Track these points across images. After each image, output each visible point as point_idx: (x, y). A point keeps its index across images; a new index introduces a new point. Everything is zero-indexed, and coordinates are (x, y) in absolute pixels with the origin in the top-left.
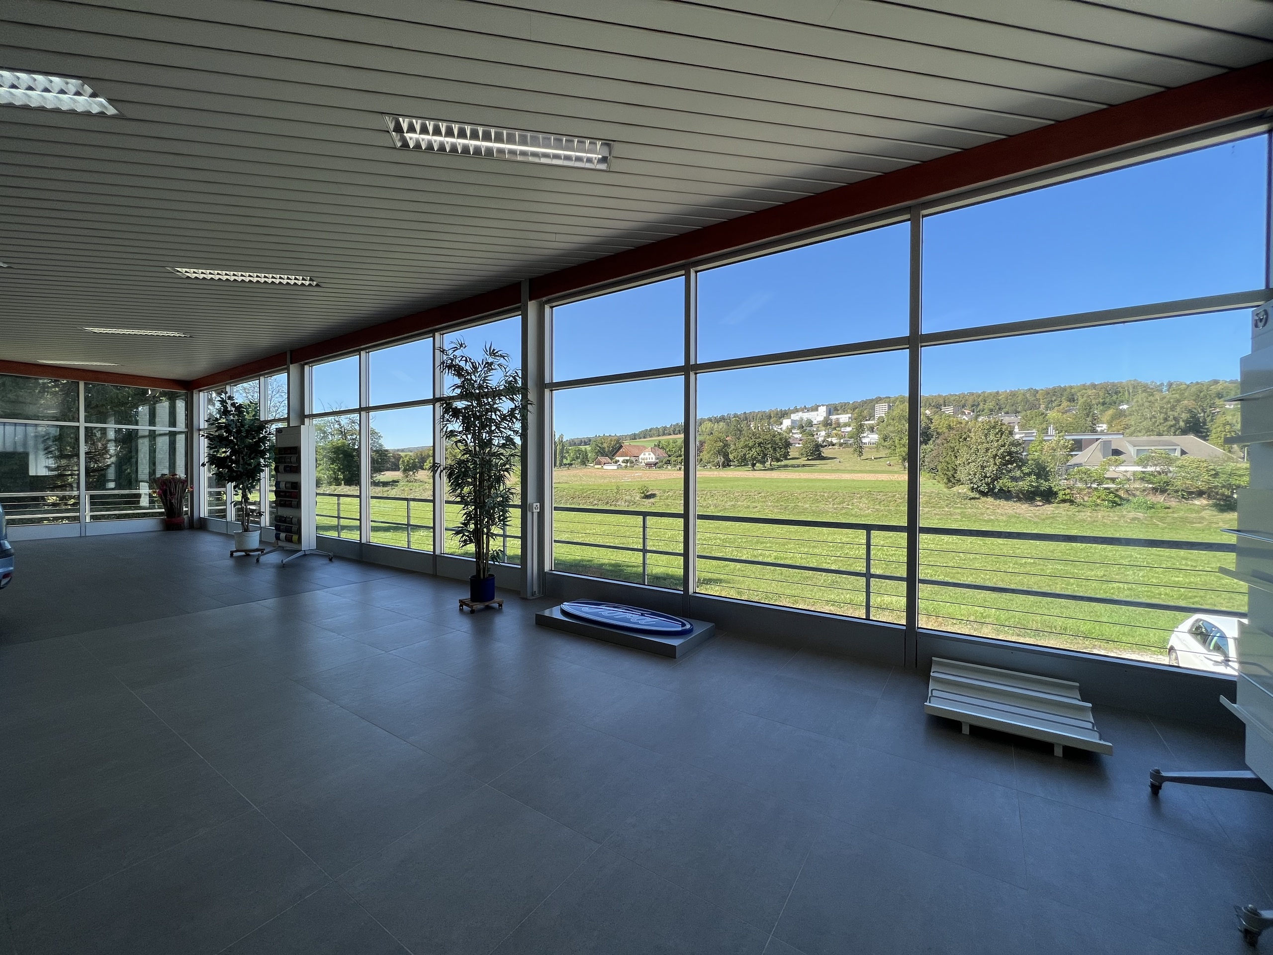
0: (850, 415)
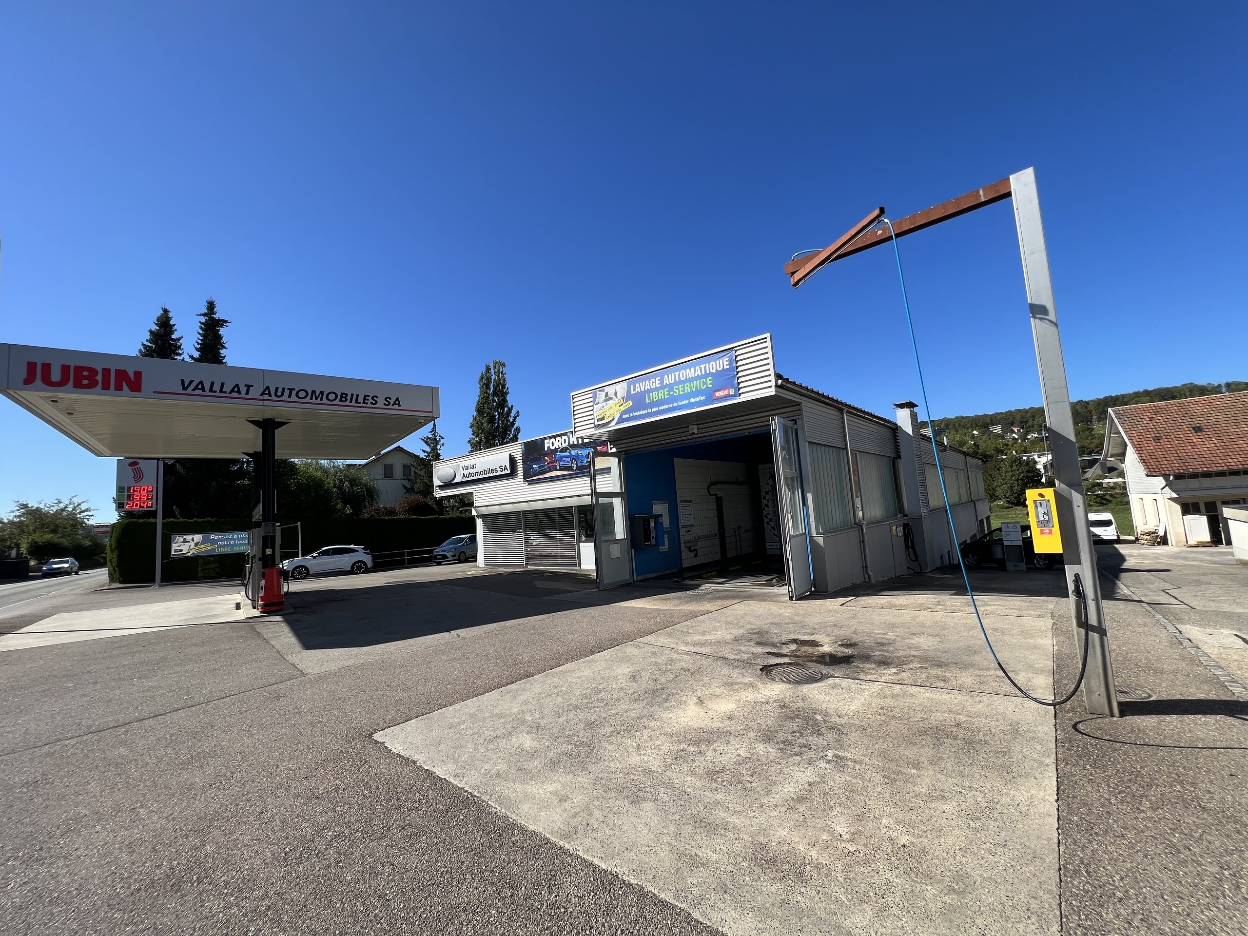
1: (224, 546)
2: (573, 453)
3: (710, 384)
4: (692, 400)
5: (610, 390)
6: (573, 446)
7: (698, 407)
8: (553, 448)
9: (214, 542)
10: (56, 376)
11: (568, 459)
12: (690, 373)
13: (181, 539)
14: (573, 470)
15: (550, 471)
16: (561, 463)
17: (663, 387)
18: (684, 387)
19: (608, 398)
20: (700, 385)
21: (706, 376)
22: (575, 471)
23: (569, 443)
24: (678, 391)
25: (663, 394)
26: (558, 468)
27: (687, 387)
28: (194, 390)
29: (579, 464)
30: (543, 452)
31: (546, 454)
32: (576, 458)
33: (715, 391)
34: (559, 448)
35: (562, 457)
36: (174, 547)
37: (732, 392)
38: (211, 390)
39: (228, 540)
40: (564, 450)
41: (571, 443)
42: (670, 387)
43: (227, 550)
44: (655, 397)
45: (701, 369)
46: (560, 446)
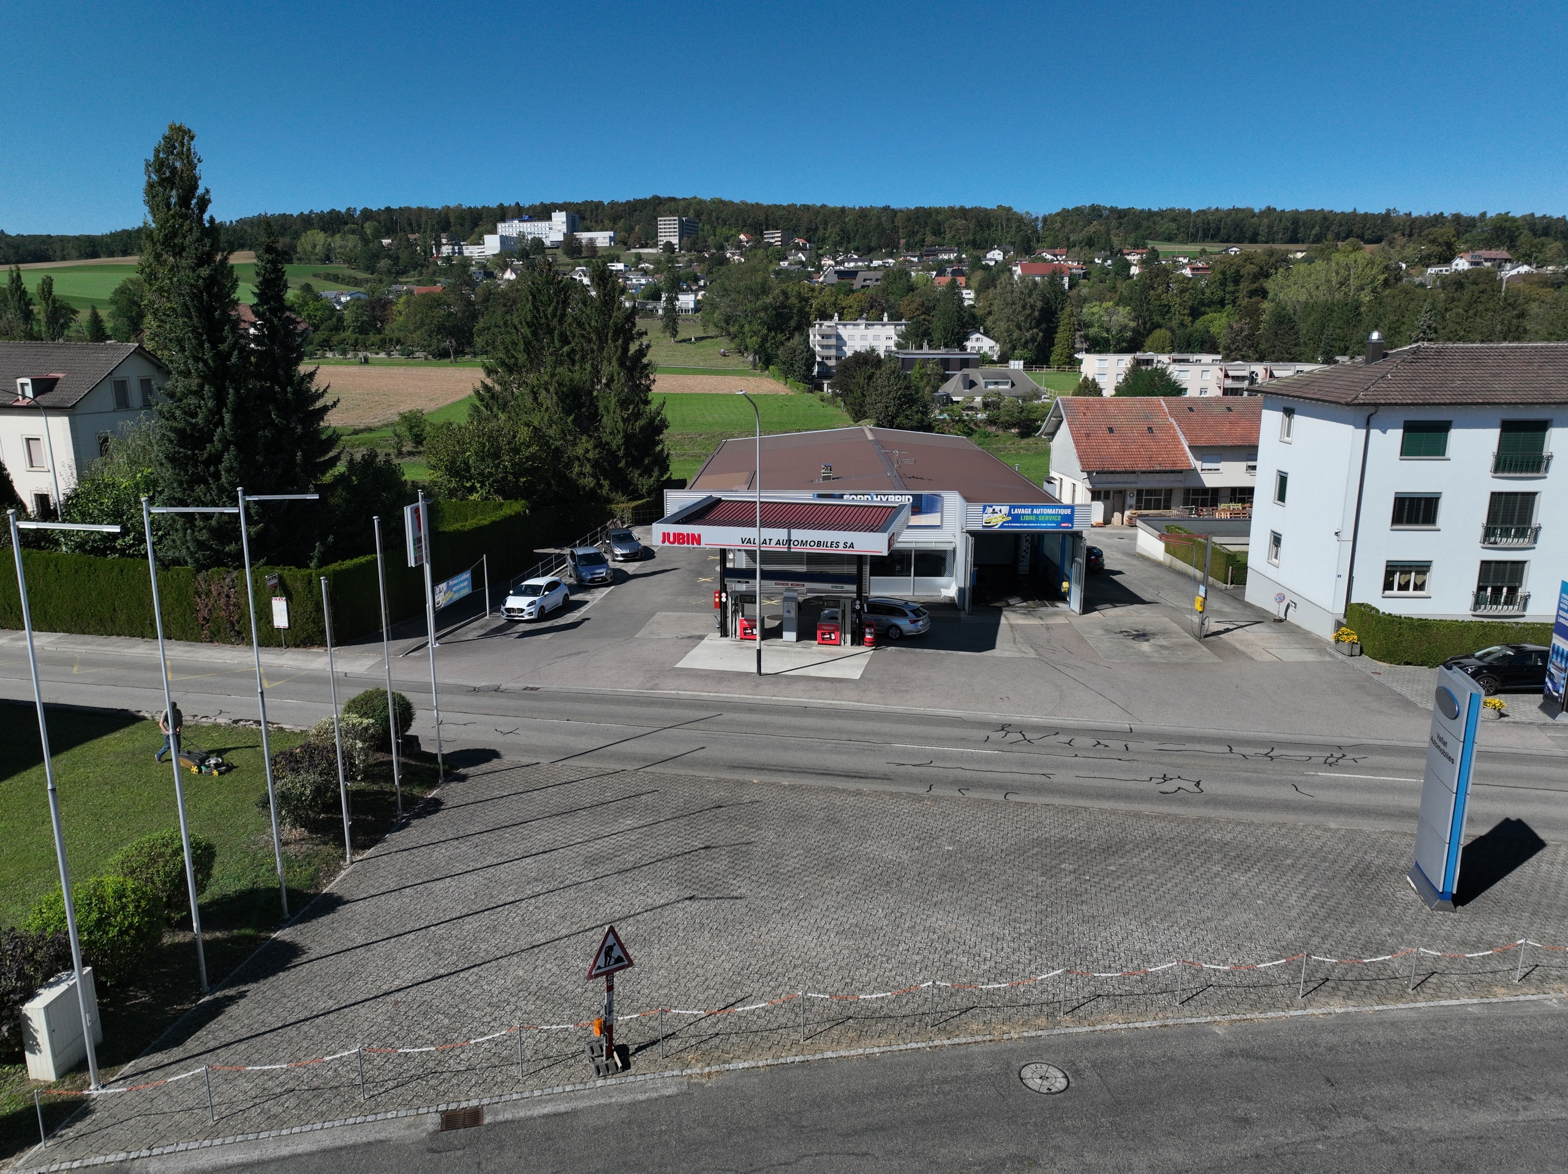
0: (611, 234)
1: (456, 592)
3: (1060, 519)
4: (1047, 525)
5: (997, 508)
7: (1050, 528)
9: (451, 589)
12: (1049, 511)
13: (438, 590)
17: (1032, 514)
18: (1044, 517)
19: (994, 512)
20: (1054, 518)
24: (1041, 518)
25: (1033, 518)
27: (1047, 518)
33: (1062, 523)
36: (436, 599)
37: (1069, 525)
39: (457, 584)
42: (1037, 515)
43: (457, 596)
44: (1027, 518)
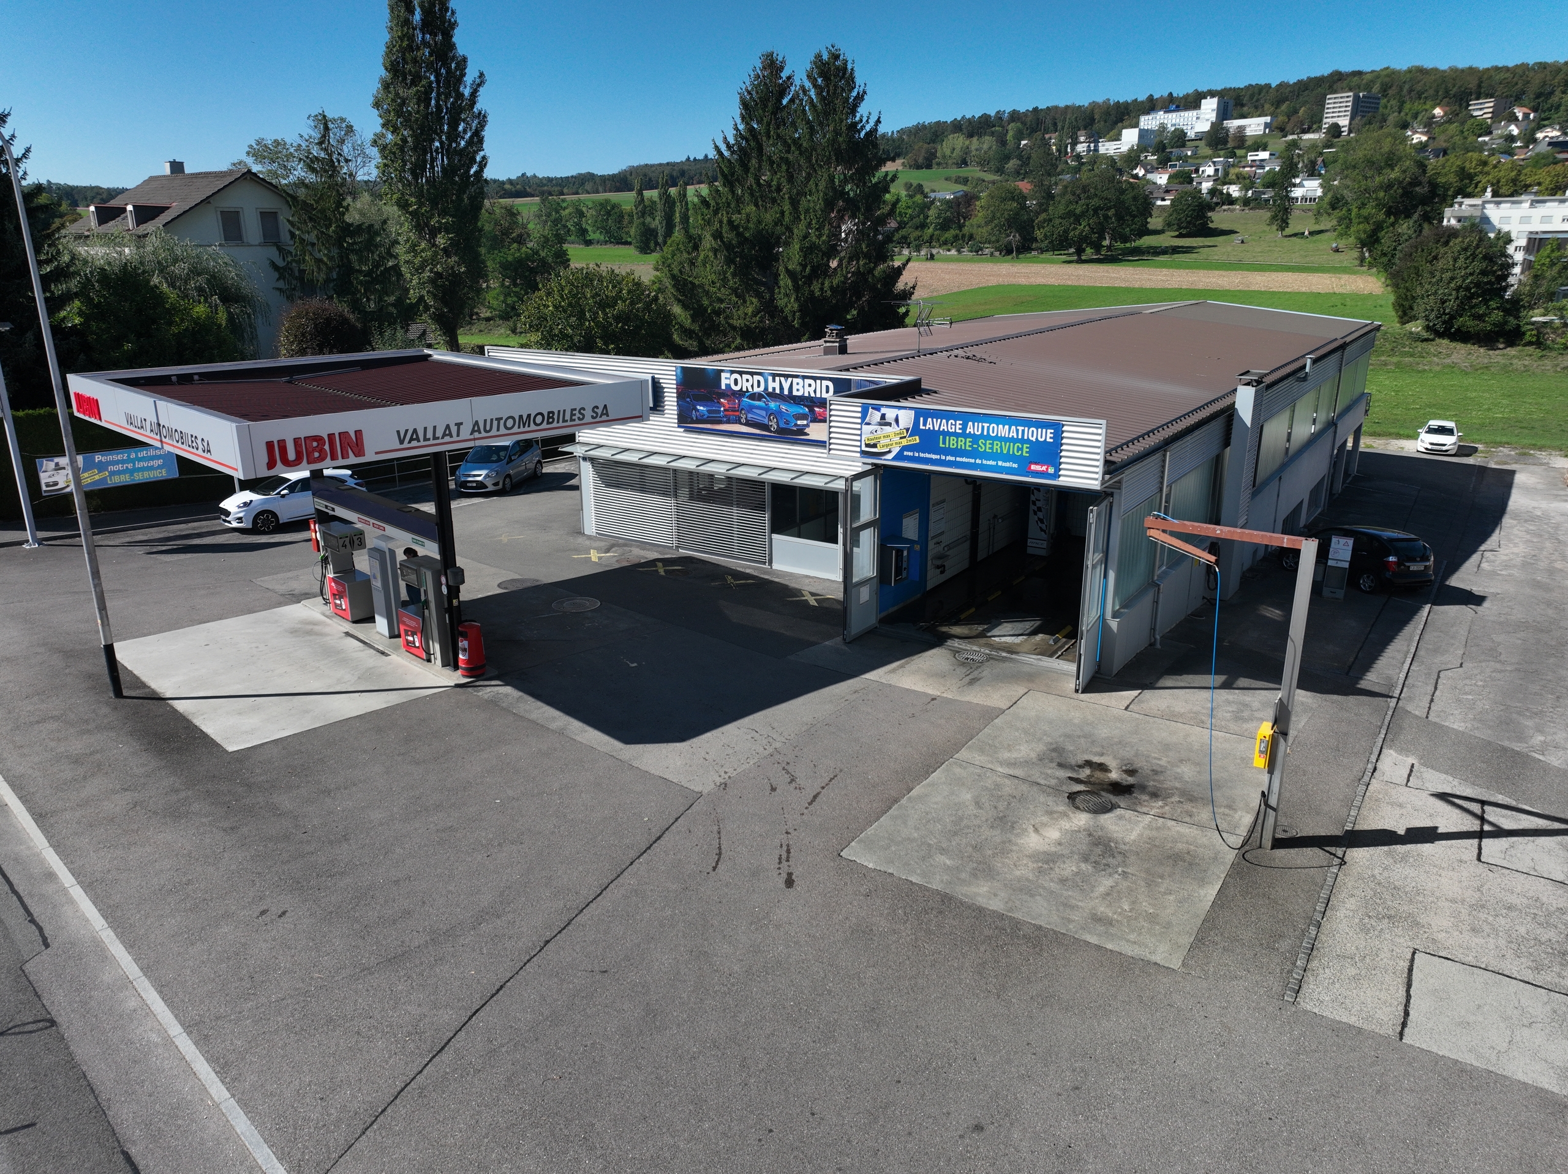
0: (1268, 119)
1: (119, 473)
2: (773, 405)
3: (1027, 452)
4: (1000, 463)
6: (773, 395)
7: (1006, 474)
8: (737, 388)
9: (101, 467)
10: (291, 455)
11: (763, 413)
12: (1003, 430)
13: (52, 465)
14: (771, 431)
15: (728, 422)
16: (750, 416)
17: (964, 435)
18: (992, 444)
19: (883, 422)
20: (1014, 449)
21: (1023, 441)
22: (774, 432)
23: (766, 389)
24: (984, 446)
25: (964, 444)
26: (743, 420)
27: (997, 446)
28: (409, 442)
29: (782, 425)
30: (716, 390)
31: (723, 395)
32: (778, 414)
33: (1031, 463)
34: (747, 391)
35: (751, 408)
36: (44, 478)
37: (1051, 470)
38: (426, 439)
39: (123, 462)
40: (754, 396)
41: (770, 390)
42: (975, 438)
43: (123, 479)
45: (1017, 431)
46: (750, 389)
